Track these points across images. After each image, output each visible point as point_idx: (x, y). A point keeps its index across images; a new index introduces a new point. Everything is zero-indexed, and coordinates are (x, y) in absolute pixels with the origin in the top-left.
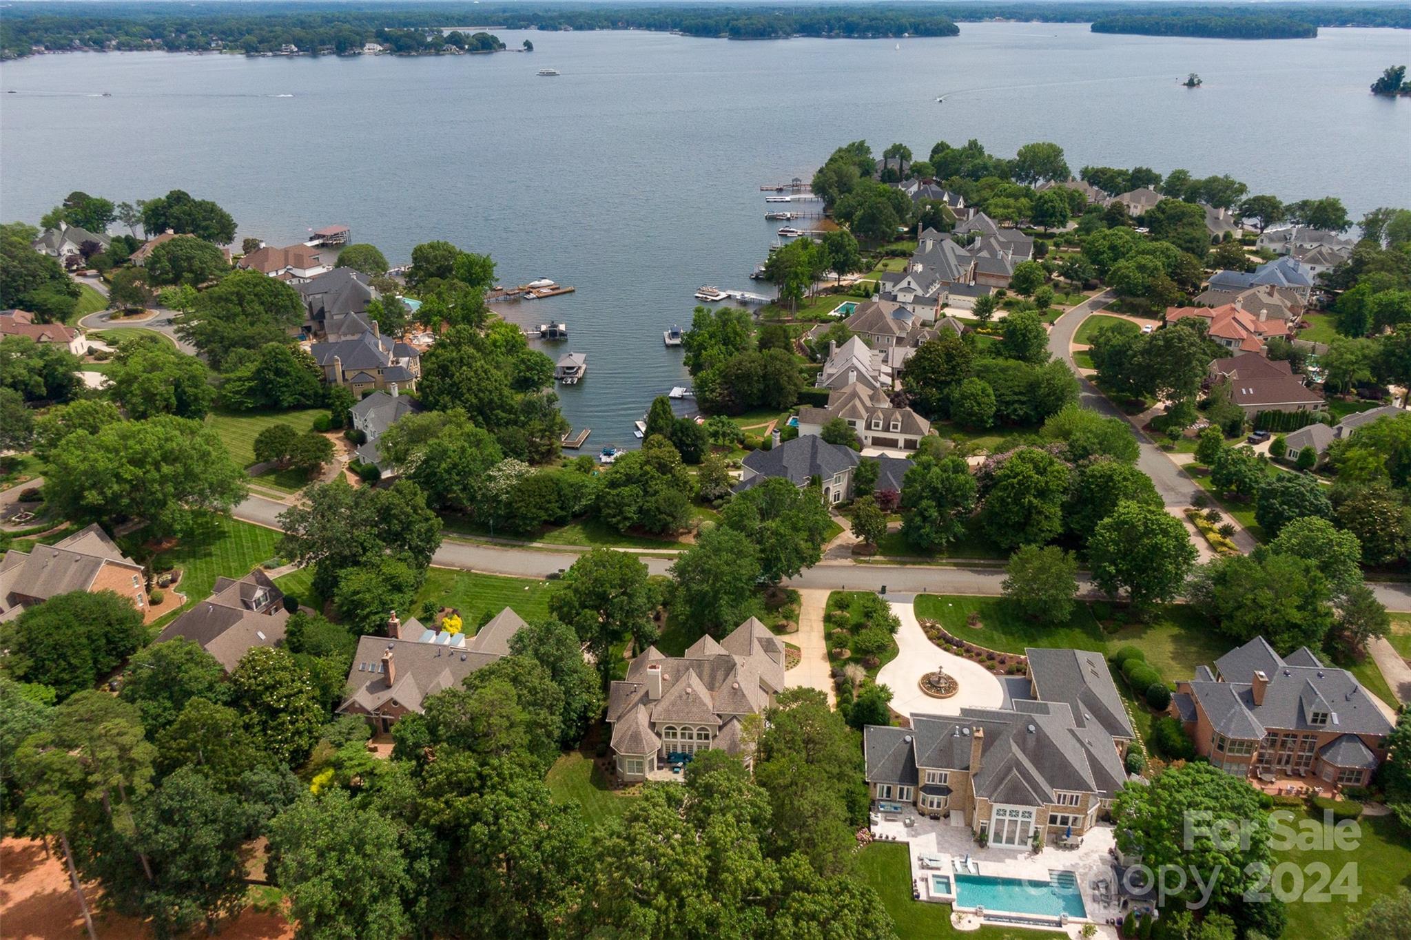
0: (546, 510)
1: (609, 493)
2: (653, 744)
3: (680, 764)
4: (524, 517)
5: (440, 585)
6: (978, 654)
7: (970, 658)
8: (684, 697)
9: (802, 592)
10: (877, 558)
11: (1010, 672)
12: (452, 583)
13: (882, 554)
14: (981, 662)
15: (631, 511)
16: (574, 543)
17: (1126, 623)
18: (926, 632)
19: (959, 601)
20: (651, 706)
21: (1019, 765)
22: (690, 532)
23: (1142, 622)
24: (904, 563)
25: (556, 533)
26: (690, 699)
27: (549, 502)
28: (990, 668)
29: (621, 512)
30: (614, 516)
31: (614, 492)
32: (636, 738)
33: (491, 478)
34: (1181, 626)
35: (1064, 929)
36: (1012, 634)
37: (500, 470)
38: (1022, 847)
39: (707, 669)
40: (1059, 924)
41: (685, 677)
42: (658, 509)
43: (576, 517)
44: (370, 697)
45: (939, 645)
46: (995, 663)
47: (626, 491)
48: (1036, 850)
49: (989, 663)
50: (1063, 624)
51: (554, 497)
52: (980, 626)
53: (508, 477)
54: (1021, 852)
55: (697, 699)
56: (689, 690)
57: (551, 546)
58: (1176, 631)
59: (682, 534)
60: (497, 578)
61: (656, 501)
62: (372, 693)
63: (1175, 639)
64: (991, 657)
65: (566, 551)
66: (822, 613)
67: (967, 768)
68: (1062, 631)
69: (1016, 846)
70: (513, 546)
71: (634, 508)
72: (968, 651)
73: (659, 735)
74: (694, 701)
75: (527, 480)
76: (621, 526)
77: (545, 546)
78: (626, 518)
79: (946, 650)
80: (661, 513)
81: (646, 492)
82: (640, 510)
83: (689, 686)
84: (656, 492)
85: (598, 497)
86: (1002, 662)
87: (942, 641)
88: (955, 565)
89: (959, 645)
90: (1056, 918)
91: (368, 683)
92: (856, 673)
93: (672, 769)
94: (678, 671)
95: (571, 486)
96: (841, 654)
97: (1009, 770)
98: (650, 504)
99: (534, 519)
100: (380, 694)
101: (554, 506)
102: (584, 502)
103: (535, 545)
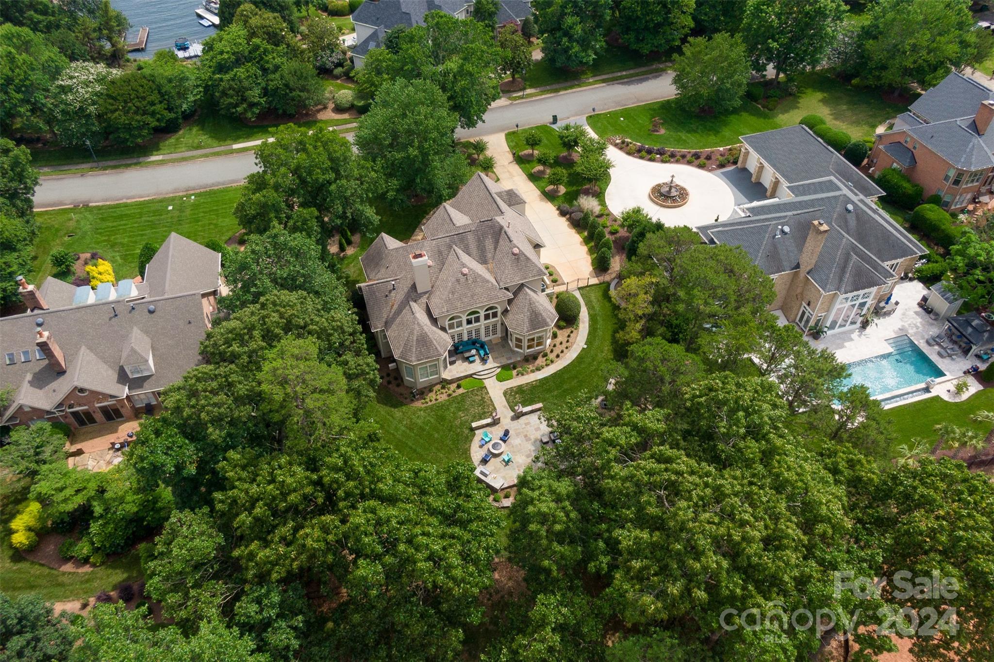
0: (153, 114)
1: (221, 80)
2: (444, 341)
3: (474, 352)
4: (128, 128)
5: (57, 230)
6: (683, 156)
7: (677, 162)
8: (463, 279)
9: (485, 139)
10: (529, 91)
11: (722, 166)
12: (72, 224)
13: (531, 87)
14: (689, 163)
15: (254, 94)
16: (199, 147)
17: (781, 98)
18: (621, 149)
19: (627, 113)
20: (424, 300)
21: (854, 248)
22: (325, 108)
23: (791, 95)
24: (556, 91)
25: (172, 140)
26: (466, 279)
27: (153, 104)
28: (701, 166)
29: (244, 99)
30: (236, 105)
31: (227, 77)
32: (424, 341)
33: (64, 89)
34: (821, 89)
35: (934, 393)
36: (695, 132)
37: (71, 78)
38: (854, 326)
39: (471, 239)
41: (451, 257)
42: (287, 85)
43: (188, 118)
44: (40, 393)
45: (642, 158)
46: (702, 160)
47: (240, 72)
48: (865, 324)
49: (697, 162)
50: (736, 111)
51: (155, 97)
52: (663, 131)
53: (87, 84)
54: (852, 331)
55: (477, 277)
56: (465, 271)
57: (174, 156)
58: (819, 95)
59: (319, 111)
60: (126, 205)
61: (282, 77)
62: (40, 387)
63: (824, 101)
64: (697, 156)
65: (193, 158)
67: (798, 266)
68: (733, 118)
69: (848, 327)
70: (127, 166)
71: (257, 91)
72: (673, 155)
73: (443, 329)
74: (475, 281)
75: (113, 82)
76: (249, 115)
77: (167, 157)
78: (252, 105)
79: (651, 160)
80: (291, 90)
81: (265, 70)
82: (265, 92)
83: (464, 265)
84: (277, 68)
85: (207, 88)
86: (708, 158)
87: (644, 153)
88: (604, 81)
89: (661, 152)
90: (923, 385)
91: (29, 377)
92: (589, 203)
93: (467, 359)
94: (440, 253)
95: (170, 81)
96: (556, 191)
98: (275, 82)
99: (140, 128)
100: (54, 385)
101: (158, 107)
102: (191, 98)
103: (153, 158)
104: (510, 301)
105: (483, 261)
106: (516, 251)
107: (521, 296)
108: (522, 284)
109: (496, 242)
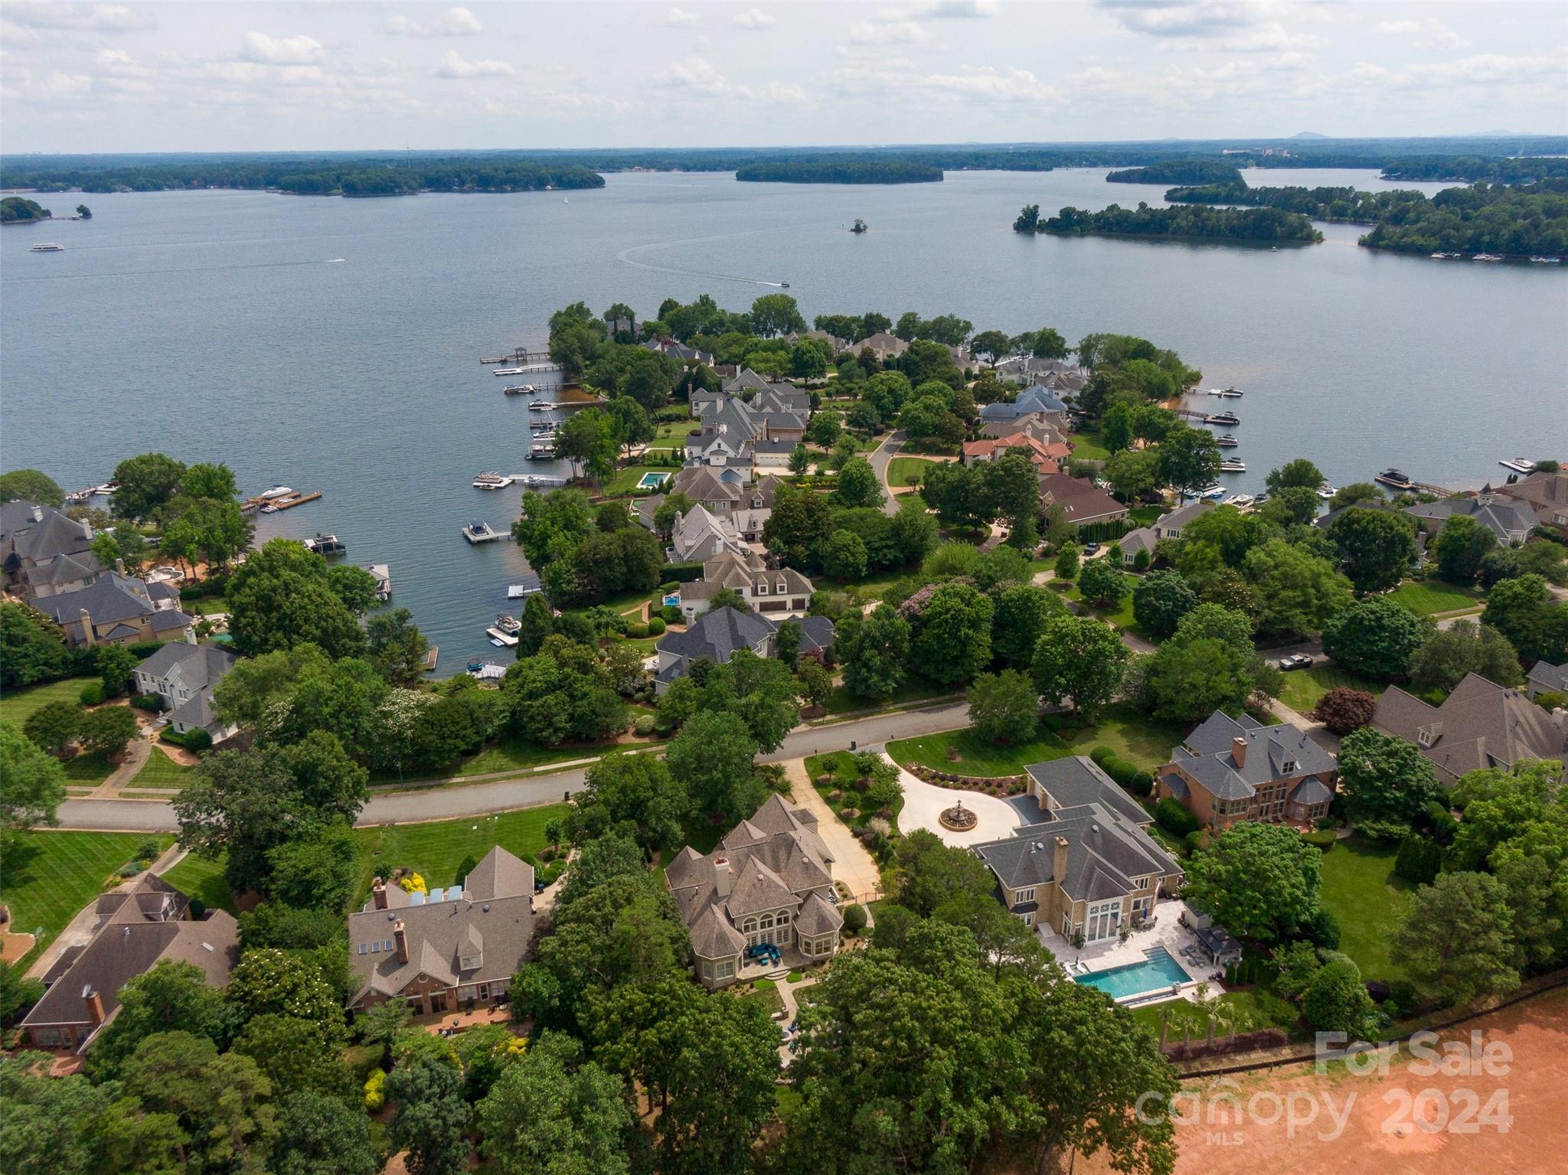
0: (463, 738)
1: (531, 706)
2: (740, 941)
3: (766, 955)
4: (439, 752)
5: (366, 848)
6: (976, 784)
7: (970, 789)
8: (758, 884)
9: (783, 763)
10: (829, 717)
11: (1011, 793)
12: (379, 842)
13: (831, 713)
14: (981, 790)
15: (561, 720)
16: (500, 770)
17: (1079, 729)
18: (916, 775)
19: (926, 741)
20: (723, 903)
21: (1099, 863)
22: (626, 732)
23: (1090, 726)
24: (857, 717)
25: (474, 763)
26: (762, 885)
27: (465, 728)
28: (992, 794)
29: (550, 725)
30: (541, 731)
31: (537, 703)
32: (722, 938)
33: (385, 715)
34: (1122, 722)
35: (1180, 995)
36: (990, 760)
37: (394, 704)
38: (1112, 938)
39: (767, 850)
40: (1174, 993)
41: (749, 865)
42: (593, 712)
43: (490, 741)
44: (384, 980)
45: (935, 784)
46: (993, 787)
47: (550, 699)
48: (1124, 937)
49: (988, 789)
50: (1031, 741)
51: (467, 722)
52: (959, 759)
53: (407, 709)
54: (1113, 943)
55: (771, 882)
56: (761, 877)
57: (475, 778)
58: (1119, 726)
59: (619, 735)
60: (431, 825)
61: (589, 704)
62: (385, 975)
63: (1123, 733)
64: (988, 784)
65: (495, 780)
66: (808, 781)
67: (1052, 879)
68: (1029, 747)
69: (1108, 939)
70: (430, 787)
71: (564, 717)
72: (965, 783)
73: (740, 930)
74: (769, 886)
75: (431, 708)
76: (554, 739)
77: (470, 779)
78: (557, 730)
79: (944, 786)
80: (597, 716)
81: (571, 696)
82: (571, 718)
83: (760, 872)
84: (585, 695)
85: (513, 713)
86: (1000, 786)
87: (937, 780)
88: (904, 709)
89: (954, 779)
90: (1170, 989)
92: (880, 825)
93: (760, 962)
94: (739, 861)
95: (480, 706)
96: (851, 814)
97: (1092, 871)
98: (582, 707)
99: (451, 751)
100: (398, 973)
101: (469, 732)
102: (497, 722)
103: (455, 780)
104: (800, 906)
105: (777, 870)
106: (806, 860)
107: (810, 902)
108: (811, 892)
109: (789, 853)
